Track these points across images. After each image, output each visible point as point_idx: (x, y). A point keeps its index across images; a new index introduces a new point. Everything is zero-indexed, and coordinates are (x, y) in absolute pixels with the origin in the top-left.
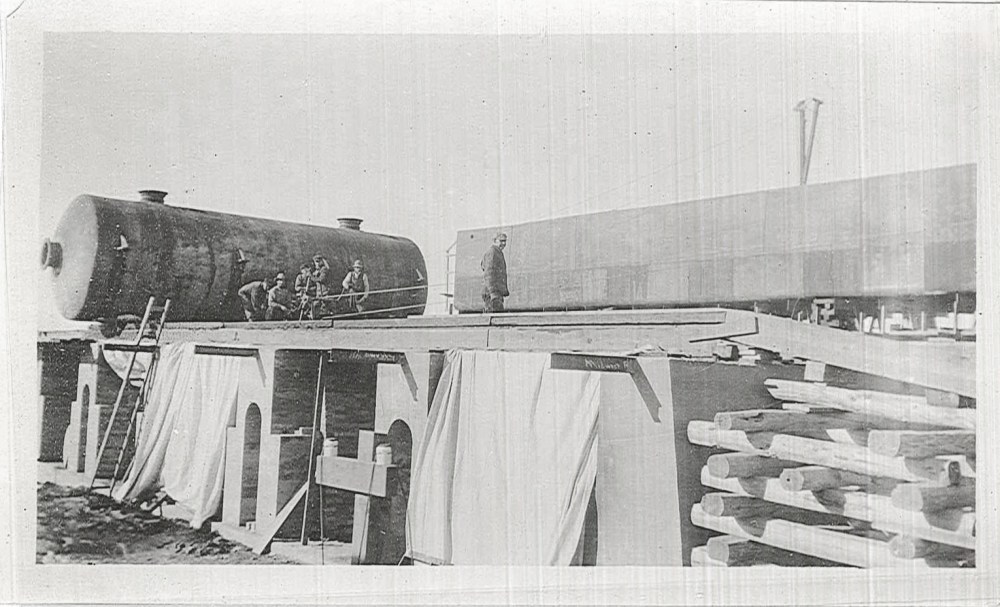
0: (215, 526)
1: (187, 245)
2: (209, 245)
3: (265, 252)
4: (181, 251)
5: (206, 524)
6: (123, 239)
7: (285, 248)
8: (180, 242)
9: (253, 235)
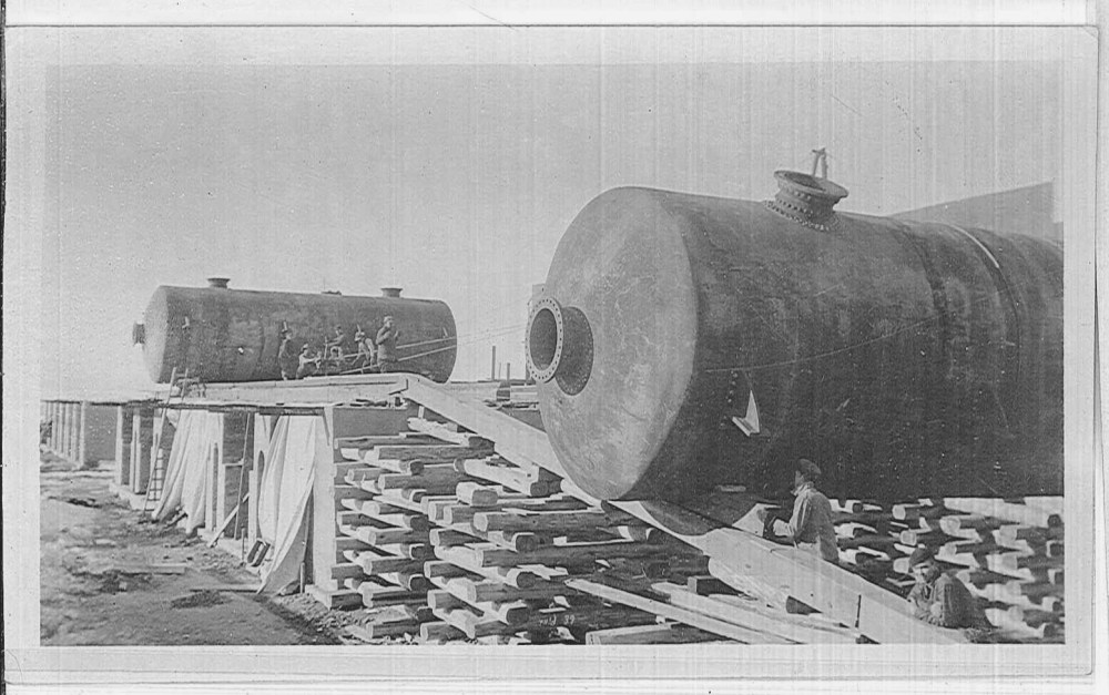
0: (200, 531)
1: (240, 321)
2: (260, 320)
3: (307, 322)
4: (235, 325)
5: (195, 530)
6: (187, 320)
7: (325, 318)
8: (234, 319)
9: (298, 308)
